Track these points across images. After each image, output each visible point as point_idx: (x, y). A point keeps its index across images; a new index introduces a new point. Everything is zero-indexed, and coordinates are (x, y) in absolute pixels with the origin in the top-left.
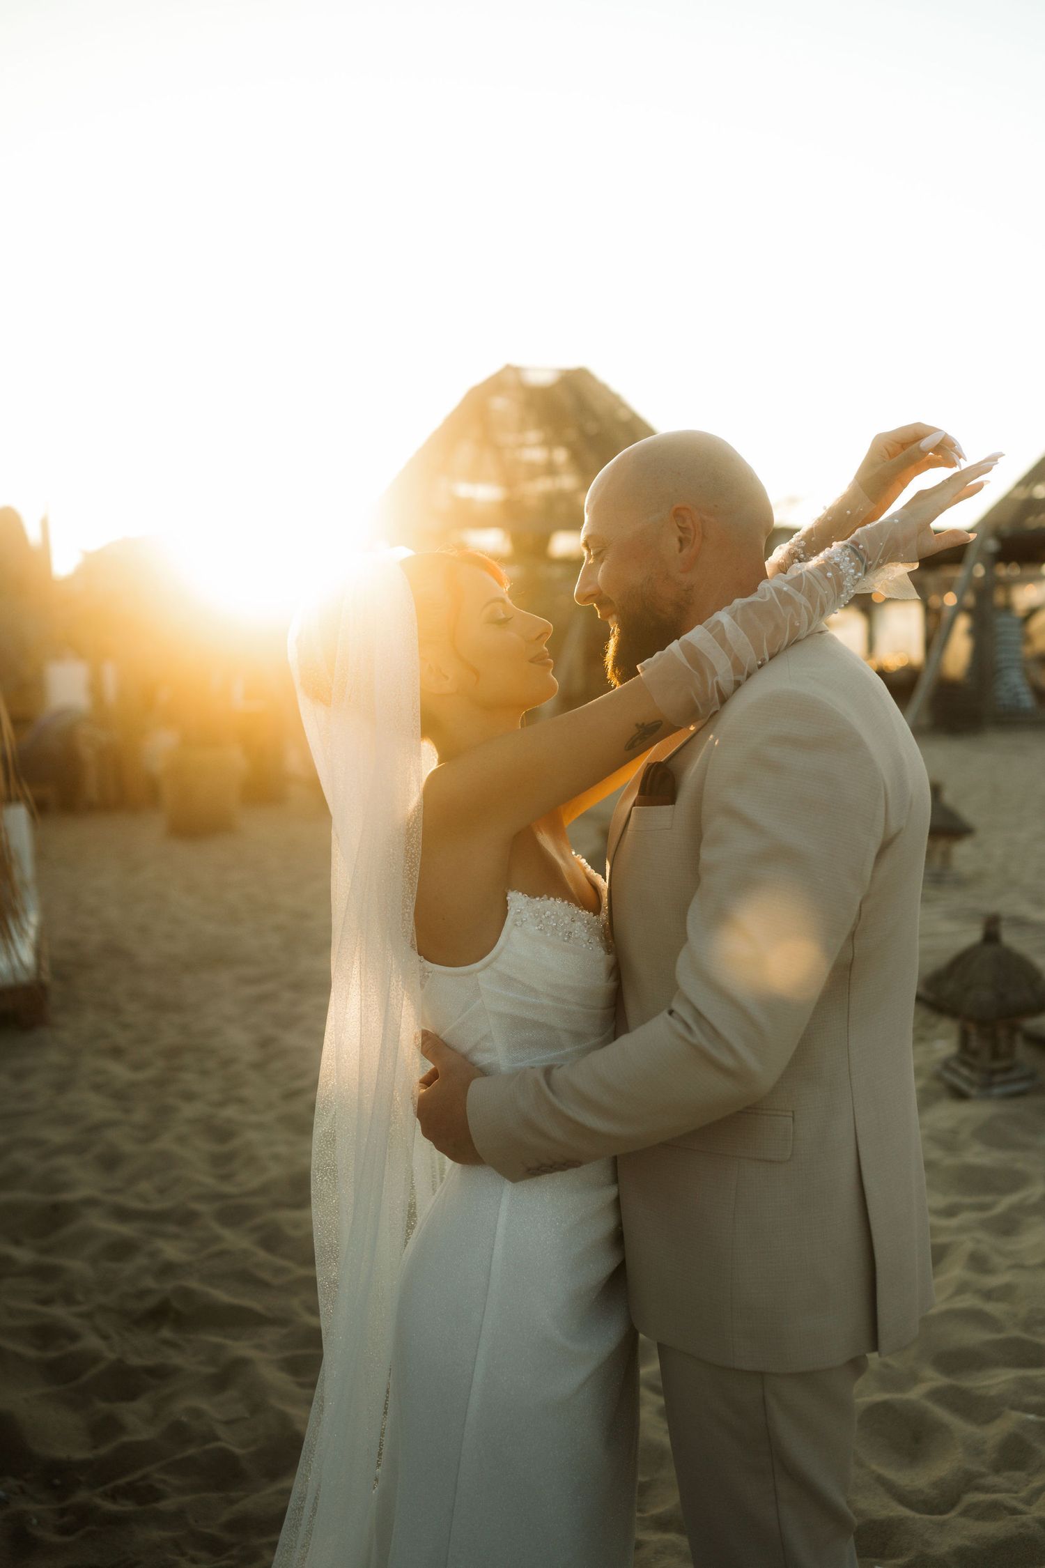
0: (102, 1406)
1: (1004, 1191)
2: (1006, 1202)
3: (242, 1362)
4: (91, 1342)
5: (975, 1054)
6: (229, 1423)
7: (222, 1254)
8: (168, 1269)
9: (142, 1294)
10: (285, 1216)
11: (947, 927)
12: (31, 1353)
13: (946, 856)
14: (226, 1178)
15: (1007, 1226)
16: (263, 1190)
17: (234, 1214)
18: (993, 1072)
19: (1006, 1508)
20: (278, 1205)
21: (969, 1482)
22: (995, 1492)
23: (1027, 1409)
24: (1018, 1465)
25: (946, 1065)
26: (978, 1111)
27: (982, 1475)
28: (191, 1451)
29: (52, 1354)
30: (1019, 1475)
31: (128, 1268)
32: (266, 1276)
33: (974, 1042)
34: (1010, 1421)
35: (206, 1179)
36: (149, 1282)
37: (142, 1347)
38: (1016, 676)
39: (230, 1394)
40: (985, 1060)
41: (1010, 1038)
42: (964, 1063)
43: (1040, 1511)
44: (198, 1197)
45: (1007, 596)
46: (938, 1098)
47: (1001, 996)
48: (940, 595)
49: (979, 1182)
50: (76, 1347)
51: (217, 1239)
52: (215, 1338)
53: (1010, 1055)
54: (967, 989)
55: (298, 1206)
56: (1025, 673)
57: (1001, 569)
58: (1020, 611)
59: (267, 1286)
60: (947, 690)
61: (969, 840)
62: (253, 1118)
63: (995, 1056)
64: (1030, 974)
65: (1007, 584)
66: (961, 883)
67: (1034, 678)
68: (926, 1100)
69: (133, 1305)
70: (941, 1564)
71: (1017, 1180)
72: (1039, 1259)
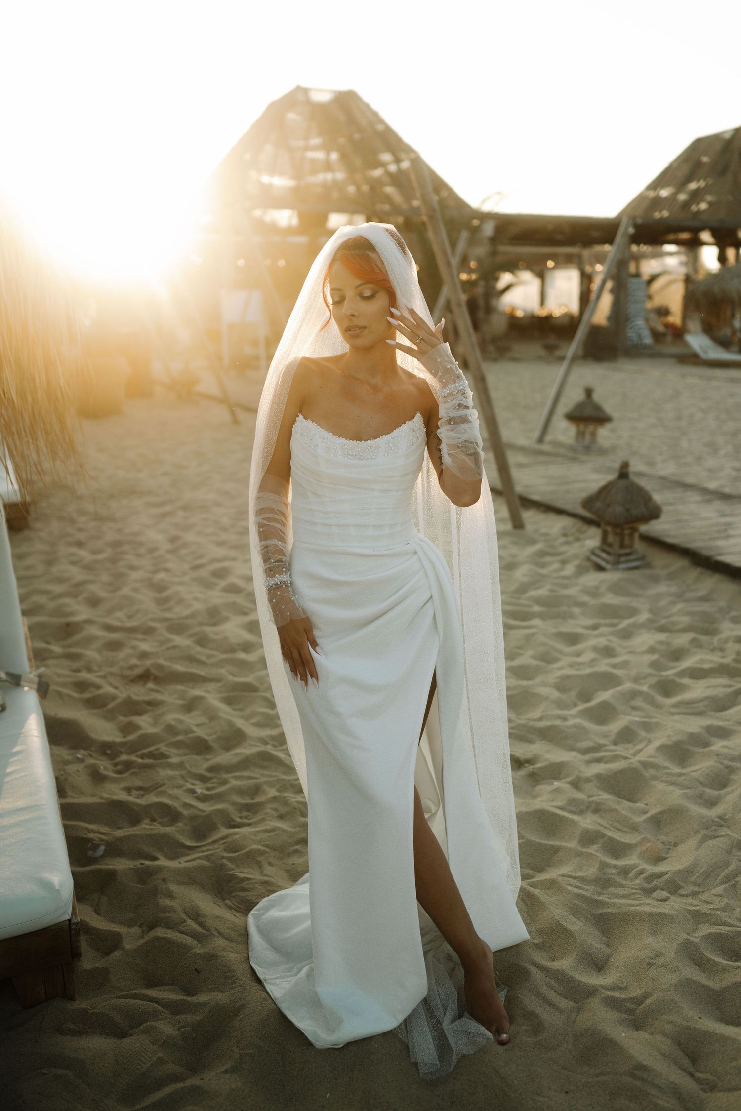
0: (122, 719)
1: (625, 617)
2: (625, 623)
4: (108, 689)
5: (610, 545)
7: (174, 647)
8: (144, 655)
9: (132, 667)
10: (208, 629)
11: (594, 476)
12: (75, 695)
13: (594, 435)
14: (169, 610)
15: (627, 634)
16: (193, 616)
17: (178, 628)
18: (621, 555)
19: (622, 757)
20: (201, 624)
22: (616, 751)
23: (634, 716)
24: (629, 741)
25: (593, 552)
26: (611, 576)
27: (608, 746)
29: (87, 695)
31: (121, 655)
32: (204, 659)
33: (610, 538)
34: (625, 721)
36: (134, 661)
37: (139, 693)
38: (640, 322)
39: (194, 713)
40: (616, 549)
41: (631, 536)
42: (604, 551)
43: (641, 757)
44: (153, 620)
45: (638, 267)
46: (588, 570)
47: (628, 510)
48: (592, 265)
49: (611, 613)
50: (101, 692)
51: (170, 640)
52: (180, 687)
53: (631, 546)
54: (608, 506)
55: (214, 624)
56: (647, 320)
57: (634, 248)
58: (645, 277)
59: (204, 663)
60: (595, 331)
61: (608, 426)
62: (176, 580)
63: (622, 546)
64: (645, 497)
65: (637, 258)
66: (603, 452)
67: (652, 324)
68: (580, 571)
69: (128, 673)
70: (588, 780)
71: (632, 612)
72: (644, 649)
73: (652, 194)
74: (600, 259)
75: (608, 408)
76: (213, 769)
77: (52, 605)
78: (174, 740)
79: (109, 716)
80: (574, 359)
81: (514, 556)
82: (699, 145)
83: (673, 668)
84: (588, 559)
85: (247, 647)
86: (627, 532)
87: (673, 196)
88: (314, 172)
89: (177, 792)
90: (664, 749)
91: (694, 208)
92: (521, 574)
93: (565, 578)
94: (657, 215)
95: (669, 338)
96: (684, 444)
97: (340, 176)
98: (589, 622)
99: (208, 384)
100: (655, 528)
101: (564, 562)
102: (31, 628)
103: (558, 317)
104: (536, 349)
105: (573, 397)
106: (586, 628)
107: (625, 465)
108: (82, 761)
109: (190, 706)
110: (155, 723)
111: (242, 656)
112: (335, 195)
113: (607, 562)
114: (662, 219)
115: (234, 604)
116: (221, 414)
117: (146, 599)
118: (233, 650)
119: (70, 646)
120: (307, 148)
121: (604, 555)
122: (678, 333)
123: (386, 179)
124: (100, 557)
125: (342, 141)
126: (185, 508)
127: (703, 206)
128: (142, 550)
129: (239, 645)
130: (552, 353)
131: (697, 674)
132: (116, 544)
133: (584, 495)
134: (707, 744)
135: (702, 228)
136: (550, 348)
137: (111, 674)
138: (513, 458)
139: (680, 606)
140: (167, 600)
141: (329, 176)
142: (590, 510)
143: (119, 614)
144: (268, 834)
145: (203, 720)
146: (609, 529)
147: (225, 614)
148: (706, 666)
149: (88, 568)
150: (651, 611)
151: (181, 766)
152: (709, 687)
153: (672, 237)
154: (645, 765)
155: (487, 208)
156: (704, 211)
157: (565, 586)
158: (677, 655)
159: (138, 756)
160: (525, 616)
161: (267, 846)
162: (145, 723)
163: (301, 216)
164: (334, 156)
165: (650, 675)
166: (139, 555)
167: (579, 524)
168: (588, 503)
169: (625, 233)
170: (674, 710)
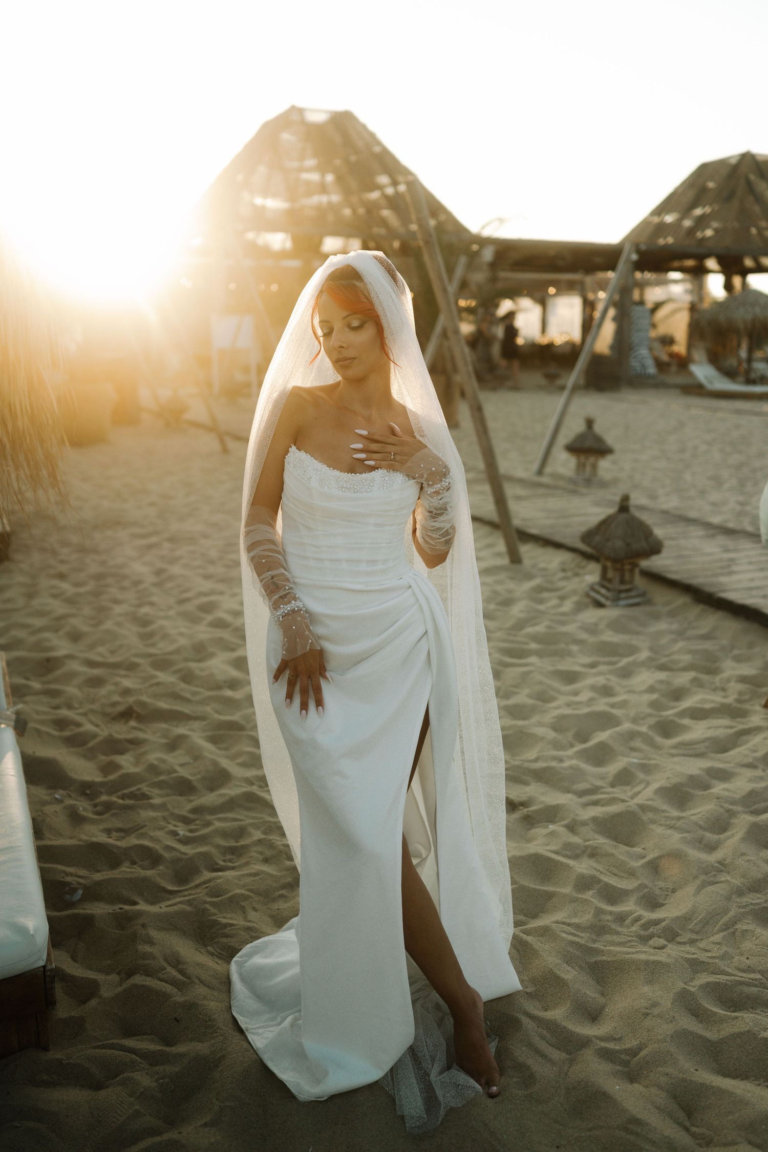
0: (103, 758)
1: (623, 656)
4: (88, 727)
5: (610, 581)
6: (181, 765)
7: (158, 684)
8: (127, 692)
9: (114, 704)
10: (193, 665)
11: (594, 510)
12: (54, 732)
13: (594, 467)
14: (153, 645)
15: (626, 673)
16: (178, 651)
17: (162, 664)
18: (621, 591)
19: (620, 800)
20: (187, 660)
21: (598, 790)
23: (632, 757)
24: (627, 783)
25: (592, 588)
26: (611, 613)
27: (605, 788)
28: (163, 778)
29: (67, 733)
30: (627, 787)
31: (103, 691)
32: (188, 696)
33: (610, 574)
34: (625, 763)
36: (116, 698)
37: (120, 731)
38: (644, 352)
39: (179, 752)
40: (616, 585)
41: (632, 571)
42: (603, 586)
43: (639, 800)
44: (138, 655)
45: (642, 295)
46: (586, 606)
47: (628, 545)
48: (595, 292)
49: (610, 651)
50: (82, 729)
51: (153, 677)
52: (164, 726)
53: (631, 582)
54: (608, 540)
55: (199, 661)
56: (651, 349)
57: (638, 275)
58: (649, 305)
59: (187, 701)
60: (597, 360)
61: (609, 458)
62: (162, 614)
63: (622, 582)
64: (647, 532)
65: (642, 285)
66: (604, 485)
67: (656, 353)
68: (579, 607)
69: (109, 710)
70: (584, 823)
71: (632, 650)
72: (643, 688)
73: (656, 220)
74: (602, 286)
75: (610, 440)
76: (197, 810)
77: (32, 639)
78: (156, 780)
79: (90, 755)
80: (575, 389)
81: (510, 591)
82: (704, 171)
83: (673, 707)
84: (587, 595)
85: (233, 684)
86: (627, 567)
87: (678, 223)
88: (309, 194)
89: (159, 834)
90: (661, 791)
91: (699, 235)
92: (518, 610)
93: (563, 614)
94: (661, 242)
95: (674, 368)
96: (688, 477)
97: (335, 198)
98: (587, 660)
99: (197, 411)
100: (655, 563)
101: (562, 598)
102: (9, 663)
103: (560, 346)
104: (537, 378)
105: (574, 427)
106: (584, 666)
107: (626, 498)
108: (60, 801)
109: (173, 745)
110: (137, 764)
111: (229, 693)
112: (331, 218)
113: (607, 598)
114: (666, 246)
115: (221, 639)
116: (209, 442)
117: (130, 634)
118: (219, 687)
119: (49, 682)
120: (301, 170)
121: (603, 591)
122: (683, 363)
123: (383, 202)
124: (82, 590)
125: (338, 162)
126: (172, 540)
127: (709, 233)
128: (126, 583)
129: (225, 682)
130: (552, 382)
131: (698, 714)
132: (99, 577)
133: (583, 529)
134: (707, 787)
135: (708, 256)
136: (551, 377)
137: (92, 711)
138: (510, 491)
139: (680, 644)
140: (151, 635)
141: (324, 199)
142: (589, 545)
143: (101, 649)
144: (252, 878)
145: (187, 759)
146: (609, 564)
147: (211, 650)
148: (708, 706)
149: (70, 601)
150: (651, 649)
151: (163, 807)
152: (709, 728)
153: (676, 264)
154: (644, 808)
155: (487, 233)
156: (710, 238)
157: (563, 623)
158: (677, 694)
159: (118, 797)
160: (520, 654)
161: (251, 891)
162: (127, 763)
163: (295, 239)
164: (330, 178)
165: (650, 715)
166: (123, 589)
167: (579, 559)
168: (587, 537)
169: (628, 260)
170: (674, 751)
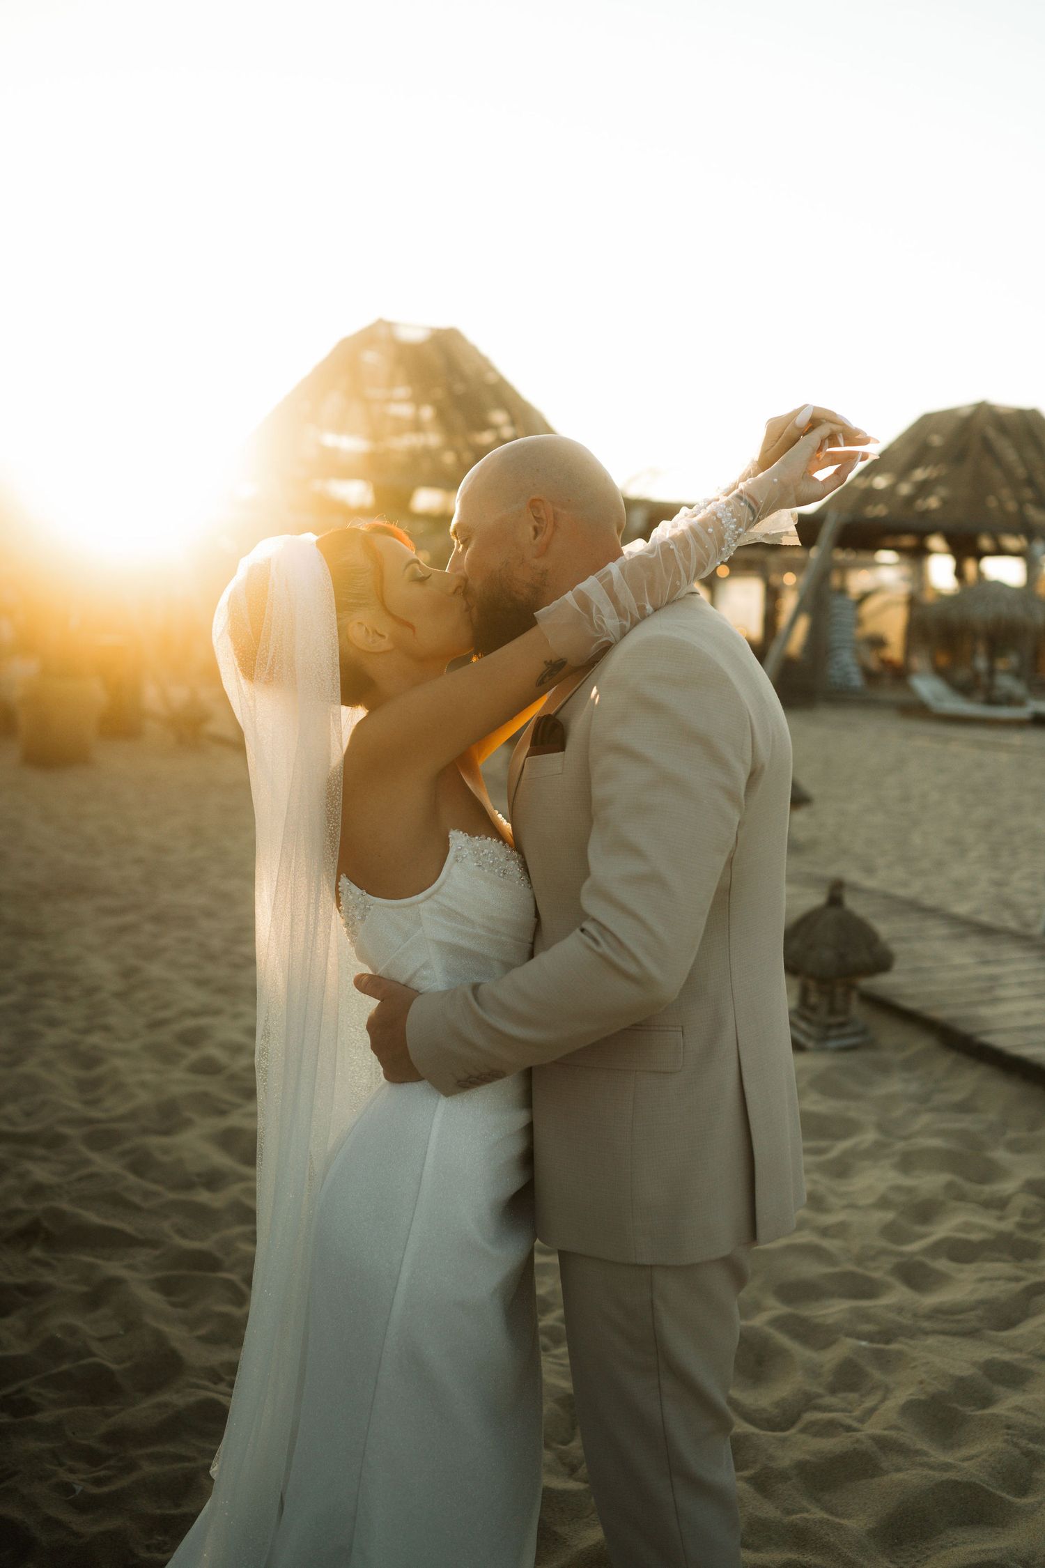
2: (839, 1148)
3: (114, 1283)
5: (813, 1009)
6: (102, 1340)
7: (91, 1176)
8: (38, 1190)
9: (11, 1214)
10: (153, 1142)
15: (841, 1169)
16: (133, 1115)
17: (103, 1138)
18: (829, 1026)
19: (842, 1425)
20: (145, 1131)
21: (808, 1402)
22: (831, 1411)
23: (860, 1336)
24: (852, 1387)
26: (815, 1062)
27: (820, 1396)
28: (65, 1367)
30: (853, 1396)
32: (136, 1199)
33: (812, 997)
34: (846, 1347)
35: (74, 1104)
36: (18, 1203)
37: (13, 1267)
38: (847, 657)
39: (103, 1312)
40: (823, 1016)
41: (846, 995)
42: (804, 1018)
43: (873, 1428)
44: (66, 1121)
45: (843, 580)
47: (841, 956)
48: (781, 574)
49: (817, 1128)
51: (87, 1162)
53: (846, 1011)
54: (809, 948)
55: (167, 1133)
56: (856, 655)
57: (838, 554)
58: (854, 594)
59: (137, 1209)
60: (789, 664)
62: (119, 1046)
63: (832, 1011)
64: (869, 936)
65: (843, 568)
67: (863, 659)
70: (783, 1476)
71: (849, 1128)
72: (870, 1200)
73: (864, 484)
82: (928, 423)
83: (922, 1236)
85: (213, 1180)
86: (840, 990)
87: (893, 488)
88: (399, 432)
90: (909, 1408)
91: (920, 504)
94: (870, 510)
95: (887, 680)
97: (433, 439)
100: (882, 983)
107: (838, 883)
111: (203, 1196)
112: (426, 465)
113: (808, 1036)
114: (877, 517)
115: (206, 1095)
118: (188, 1185)
120: (389, 400)
121: (804, 1021)
122: (899, 674)
125: (439, 393)
127: (933, 502)
129: (199, 1175)
131: (961, 1251)
134: (987, 1401)
135: (931, 532)
139: (925, 1118)
140: (96, 1083)
141: (418, 440)
145: (112, 1330)
146: (812, 984)
147: (188, 1114)
148: (975, 1237)
150: (880, 1127)
152: (982, 1280)
153: (888, 540)
154: (884, 1444)
156: (934, 510)
158: (925, 1212)
162: (11, 1334)
163: (377, 493)
164: (427, 413)
165: (883, 1252)
169: (829, 533)
170: (926, 1325)
